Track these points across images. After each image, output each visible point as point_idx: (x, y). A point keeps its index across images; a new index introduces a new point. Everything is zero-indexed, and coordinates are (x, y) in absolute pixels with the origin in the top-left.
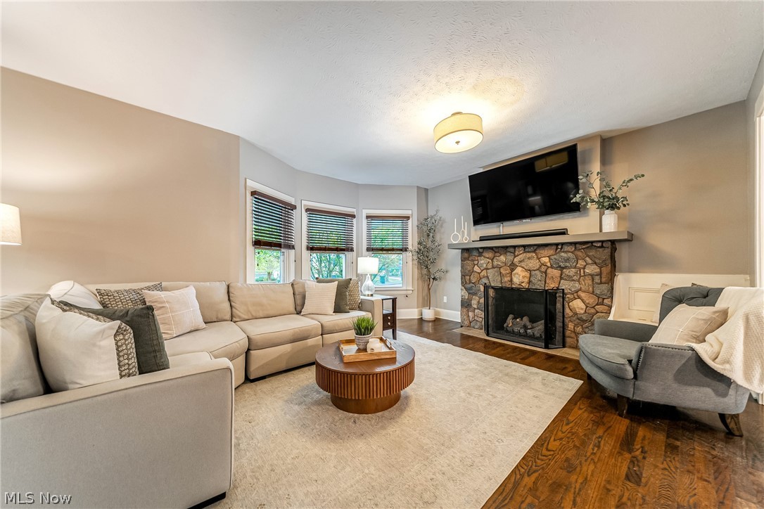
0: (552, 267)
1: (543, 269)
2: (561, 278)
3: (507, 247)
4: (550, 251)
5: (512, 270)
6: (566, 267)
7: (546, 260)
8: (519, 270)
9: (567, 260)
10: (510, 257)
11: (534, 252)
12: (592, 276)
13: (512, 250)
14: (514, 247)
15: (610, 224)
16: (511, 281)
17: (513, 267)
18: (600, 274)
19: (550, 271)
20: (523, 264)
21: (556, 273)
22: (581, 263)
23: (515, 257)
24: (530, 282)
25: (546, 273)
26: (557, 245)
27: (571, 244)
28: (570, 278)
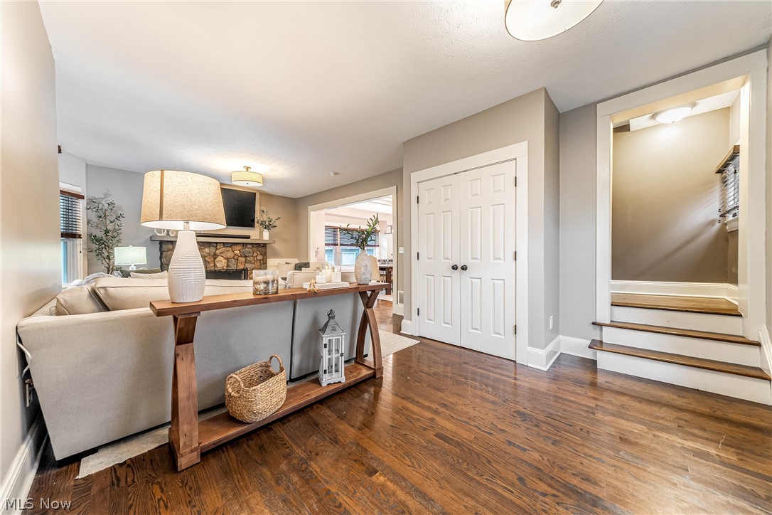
0: (241, 256)
1: (236, 257)
2: (246, 262)
3: (211, 243)
4: (239, 247)
5: (215, 259)
6: (249, 256)
7: (238, 252)
8: (220, 258)
9: (249, 252)
10: (213, 249)
11: (230, 247)
12: (260, 260)
13: (215, 245)
14: (216, 243)
15: (266, 235)
16: (215, 266)
17: (215, 256)
18: (263, 260)
19: (240, 258)
20: (222, 255)
21: (243, 259)
22: (255, 254)
23: (217, 249)
24: (228, 266)
25: (237, 259)
26: (243, 244)
27: (250, 244)
28: (250, 262)
